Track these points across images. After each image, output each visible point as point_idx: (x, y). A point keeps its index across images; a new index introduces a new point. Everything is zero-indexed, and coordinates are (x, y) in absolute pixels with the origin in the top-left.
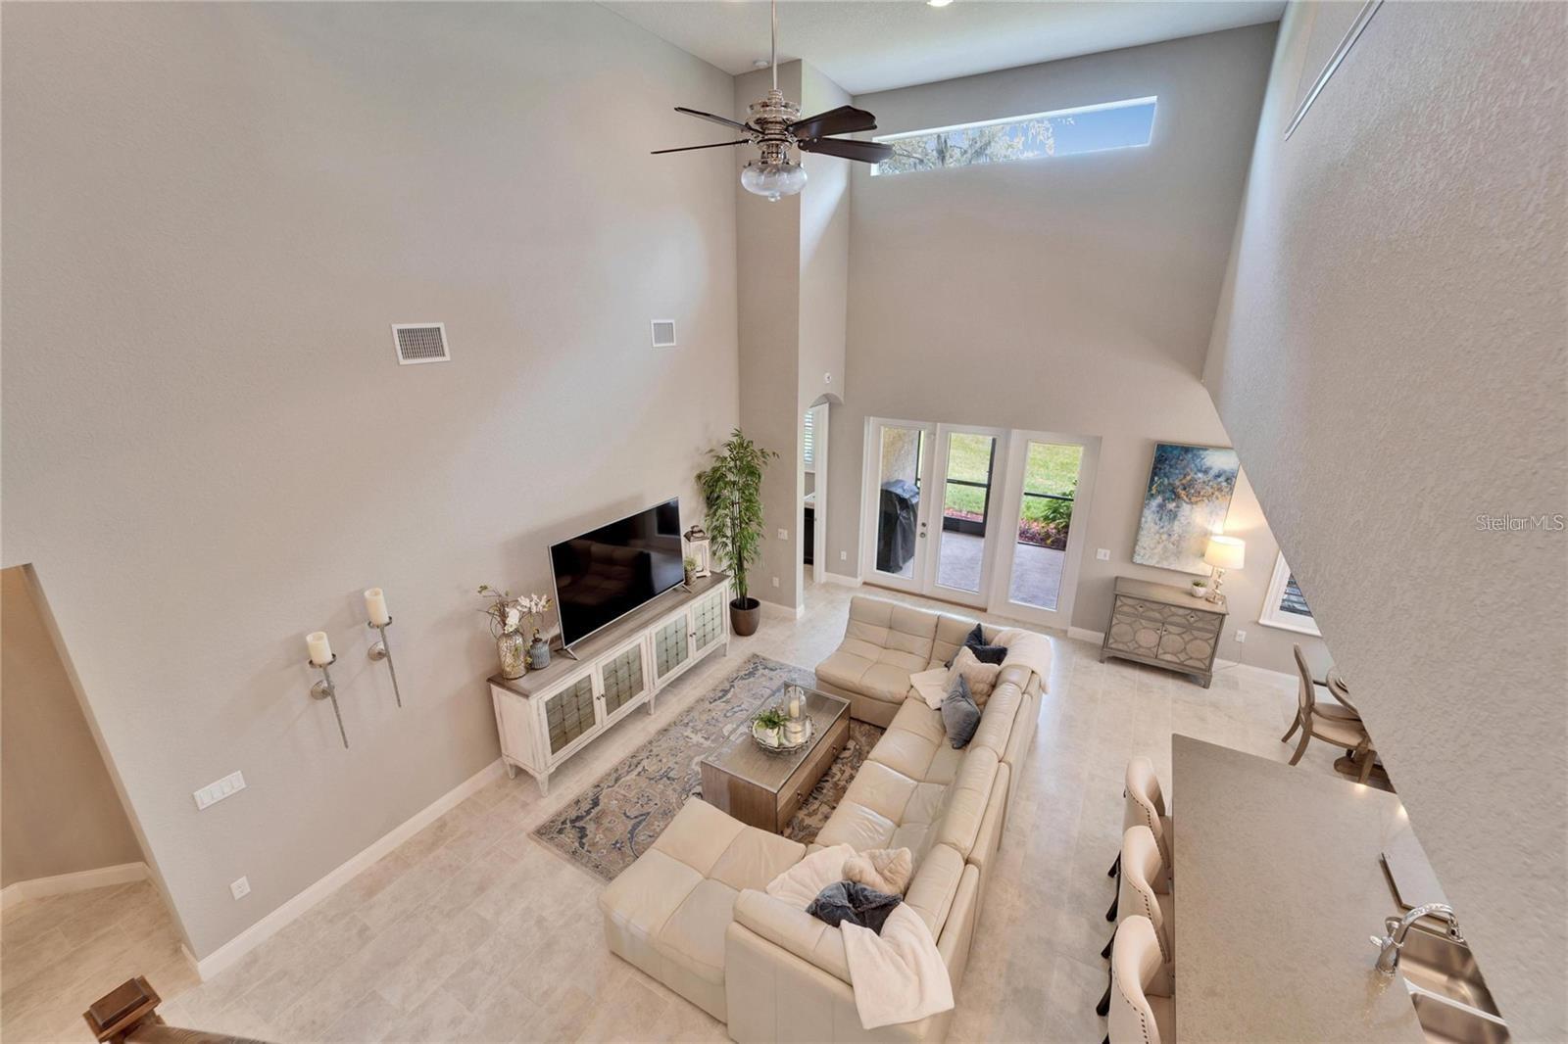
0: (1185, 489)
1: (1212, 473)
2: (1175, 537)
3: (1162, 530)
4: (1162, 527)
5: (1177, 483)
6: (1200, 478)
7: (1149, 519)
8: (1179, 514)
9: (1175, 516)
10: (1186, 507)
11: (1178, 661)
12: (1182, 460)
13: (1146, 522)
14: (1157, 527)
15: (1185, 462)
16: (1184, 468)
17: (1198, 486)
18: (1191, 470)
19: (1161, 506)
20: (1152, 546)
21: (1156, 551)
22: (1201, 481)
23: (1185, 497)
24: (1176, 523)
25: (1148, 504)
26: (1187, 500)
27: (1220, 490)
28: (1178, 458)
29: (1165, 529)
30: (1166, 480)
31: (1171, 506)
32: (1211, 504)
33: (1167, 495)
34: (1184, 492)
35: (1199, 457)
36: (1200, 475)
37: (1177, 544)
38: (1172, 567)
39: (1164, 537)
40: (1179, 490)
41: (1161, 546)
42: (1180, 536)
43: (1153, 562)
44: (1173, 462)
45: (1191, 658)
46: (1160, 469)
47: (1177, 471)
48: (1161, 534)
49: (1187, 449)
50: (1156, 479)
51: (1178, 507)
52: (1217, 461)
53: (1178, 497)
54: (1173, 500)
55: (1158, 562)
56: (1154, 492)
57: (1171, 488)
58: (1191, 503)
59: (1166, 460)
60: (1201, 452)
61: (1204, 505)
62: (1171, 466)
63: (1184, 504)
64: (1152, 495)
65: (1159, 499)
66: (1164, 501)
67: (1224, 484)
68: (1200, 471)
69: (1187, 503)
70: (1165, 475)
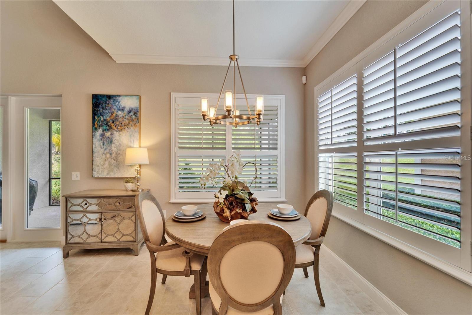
0: (113, 122)
1: (126, 110)
2: (114, 155)
3: (106, 152)
4: (106, 149)
5: (108, 118)
6: (120, 115)
7: (97, 145)
8: (114, 139)
9: (112, 141)
10: (116, 134)
11: (116, 240)
12: (108, 104)
13: (95, 147)
14: (103, 150)
15: (110, 105)
16: (110, 109)
17: (120, 120)
18: (114, 109)
19: (102, 135)
20: (102, 163)
21: (105, 166)
22: (121, 116)
23: (115, 128)
24: (113, 145)
25: (95, 135)
26: (116, 129)
27: (132, 120)
28: (106, 103)
29: (108, 150)
30: (102, 117)
31: (108, 134)
32: (129, 130)
33: (104, 127)
34: (113, 124)
35: (117, 101)
36: (120, 112)
37: (116, 159)
38: (116, 176)
39: (108, 155)
40: (110, 123)
41: (107, 163)
42: (116, 154)
43: (105, 175)
44: (104, 105)
45: (124, 235)
46: (97, 111)
47: (107, 111)
48: (106, 154)
49: (109, 97)
50: (96, 117)
51: (111, 134)
52: (128, 103)
53: (111, 128)
54: (108, 130)
55: (108, 174)
56: (96, 126)
57: (105, 122)
58: (119, 131)
59: (99, 104)
60: (118, 98)
61: (126, 131)
62: (103, 108)
63: (115, 132)
64: (96, 128)
65: (100, 131)
66: (103, 131)
67: (134, 117)
68: (119, 110)
69: (117, 131)
70: (101, 115)
